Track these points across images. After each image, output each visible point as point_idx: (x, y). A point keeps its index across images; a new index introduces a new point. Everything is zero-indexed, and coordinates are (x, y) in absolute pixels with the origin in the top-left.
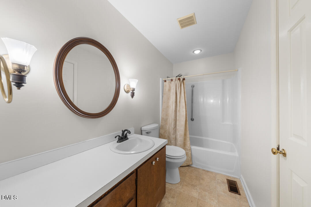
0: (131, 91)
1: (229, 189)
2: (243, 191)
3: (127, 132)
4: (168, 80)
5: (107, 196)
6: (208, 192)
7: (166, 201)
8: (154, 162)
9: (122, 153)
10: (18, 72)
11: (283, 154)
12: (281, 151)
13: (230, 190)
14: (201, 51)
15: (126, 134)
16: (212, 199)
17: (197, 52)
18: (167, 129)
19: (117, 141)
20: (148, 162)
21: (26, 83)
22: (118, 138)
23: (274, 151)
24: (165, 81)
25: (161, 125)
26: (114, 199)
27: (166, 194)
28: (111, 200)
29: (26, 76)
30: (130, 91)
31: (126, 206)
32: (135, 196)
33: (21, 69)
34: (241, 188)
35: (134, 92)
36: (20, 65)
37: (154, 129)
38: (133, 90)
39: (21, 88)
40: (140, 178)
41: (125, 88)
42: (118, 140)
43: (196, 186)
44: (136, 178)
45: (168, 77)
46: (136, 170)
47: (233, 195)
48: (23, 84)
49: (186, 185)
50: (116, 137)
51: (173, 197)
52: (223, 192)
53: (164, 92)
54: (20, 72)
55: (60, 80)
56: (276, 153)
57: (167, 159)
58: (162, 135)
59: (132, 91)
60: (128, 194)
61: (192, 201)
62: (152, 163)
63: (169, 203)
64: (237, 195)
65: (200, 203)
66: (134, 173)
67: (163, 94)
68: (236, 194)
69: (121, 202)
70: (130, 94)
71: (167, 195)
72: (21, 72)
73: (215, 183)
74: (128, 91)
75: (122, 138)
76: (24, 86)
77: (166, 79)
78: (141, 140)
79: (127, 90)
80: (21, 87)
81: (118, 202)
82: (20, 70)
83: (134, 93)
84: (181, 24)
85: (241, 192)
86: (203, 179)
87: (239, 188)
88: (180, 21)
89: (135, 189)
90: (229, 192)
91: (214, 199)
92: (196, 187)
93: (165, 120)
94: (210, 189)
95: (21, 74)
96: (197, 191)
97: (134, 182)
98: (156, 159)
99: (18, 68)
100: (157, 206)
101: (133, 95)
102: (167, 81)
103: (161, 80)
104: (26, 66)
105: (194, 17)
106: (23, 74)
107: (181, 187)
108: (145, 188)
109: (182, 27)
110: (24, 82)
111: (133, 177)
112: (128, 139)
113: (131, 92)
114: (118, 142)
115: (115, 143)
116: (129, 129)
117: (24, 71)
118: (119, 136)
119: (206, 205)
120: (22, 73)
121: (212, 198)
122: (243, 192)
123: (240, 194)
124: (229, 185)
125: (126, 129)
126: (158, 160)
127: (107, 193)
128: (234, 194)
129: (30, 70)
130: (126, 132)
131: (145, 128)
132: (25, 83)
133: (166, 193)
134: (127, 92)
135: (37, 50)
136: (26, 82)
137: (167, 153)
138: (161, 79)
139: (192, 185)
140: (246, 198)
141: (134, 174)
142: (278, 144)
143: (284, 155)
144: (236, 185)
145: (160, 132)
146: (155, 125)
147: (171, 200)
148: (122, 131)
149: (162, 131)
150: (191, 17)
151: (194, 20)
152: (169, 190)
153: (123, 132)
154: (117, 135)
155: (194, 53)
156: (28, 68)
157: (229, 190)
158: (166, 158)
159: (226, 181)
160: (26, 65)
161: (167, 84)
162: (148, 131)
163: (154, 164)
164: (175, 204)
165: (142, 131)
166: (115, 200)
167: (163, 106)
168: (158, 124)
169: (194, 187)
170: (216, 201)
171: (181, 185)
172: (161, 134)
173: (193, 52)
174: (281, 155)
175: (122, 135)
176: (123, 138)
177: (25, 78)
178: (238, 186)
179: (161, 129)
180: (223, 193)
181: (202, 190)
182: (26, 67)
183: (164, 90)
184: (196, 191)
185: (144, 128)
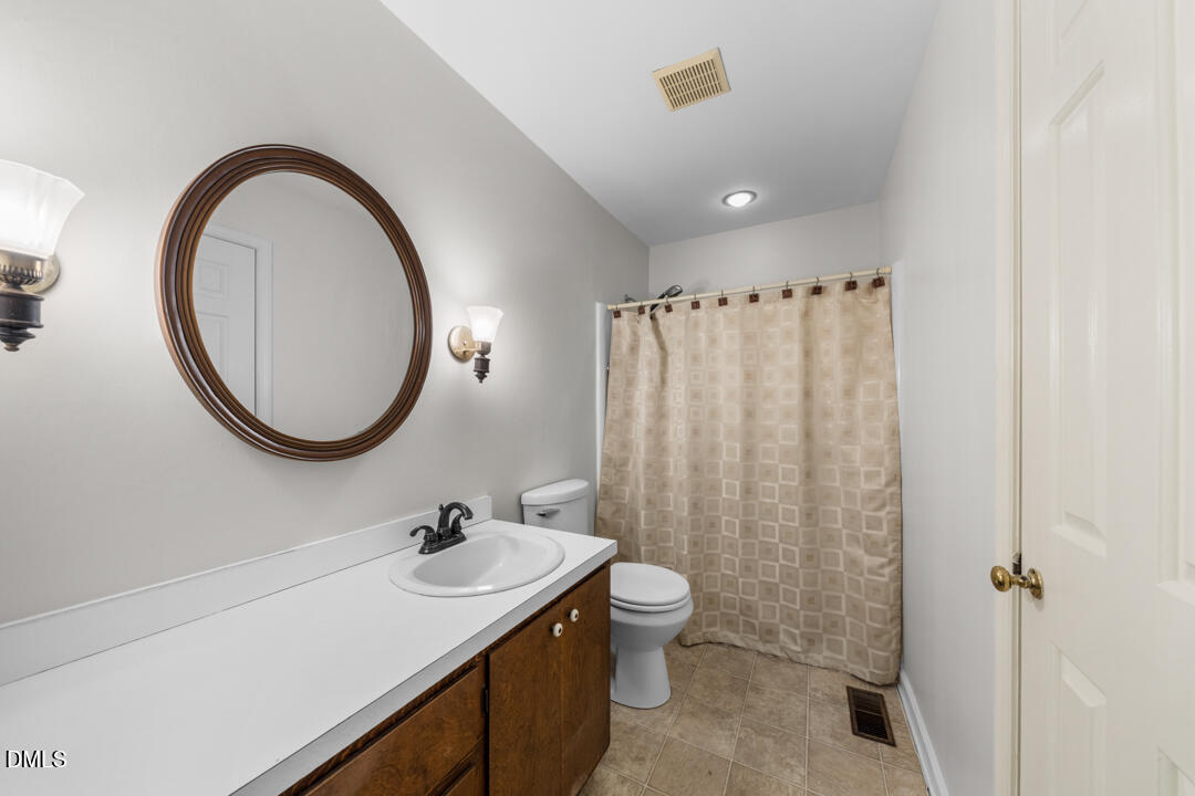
0: (477, 355)
1: (853, 725)
2: (907, 730)
3: (460, 512)
4: (627, 309)
5: (359, 756)
6: (774, 737)
7: (613, 776)
8: (558, 626)
9: (435, 594)
10: (7, 281)
11: (1032, 586)
12: (1024, 578)
13: (856, 727)
14: (754, 195)
15: (456, 521)
16: (788, 764)
17: (739, 201)
18: (626, 502)
19: (419, 547)
20: (534, 626)
21: (40, 327)
22: (425, 537)
23: (999, 575)
24: (617, 314)
25: (602, 485)
26: (391, 766)
27: (611, 746)
28: (378, 769)
29: (42, 299)
30: (473, 354)
31: (444, 790)
32: (479, 757)
33: (19, 270)
34: (899, 718)
35: (487, 356)
36: (13, 257)
37: (570, 501)
38: (486, 349)
39: (19, 346)
40: (503, 688)
41: (454, 343)
42: (425, 544)
43: (729, 715)
44: (484, 686)
45: (628, 300)
46: (485, 656)
47: (869, 745)
48: (30, 330)
49: (693, 714)
50: (413, 533)
51: (640, 760)
52: (831, 736)
53: (611, 357)
54: (16, 285)
55: (182, 315)
56: (1007, 585)
57: (615, 615)
58: (605, 524)
59: (479, 352)
60: (451, 748)
61: (710, 773)
62: (551, 630)
63: (624, 780)
64: (885, 748)
65: (740, 778)
66: (475, 667)
67: (608, 364)
68: (880, 744)
69: (420, 778)
70: (471, 364)
71: (615, 750)
72: (21, 282)
73: (802, 701)
74: (465, 352)
75: (440, 536)
76: (33, 337)
77: (619, 306)
78: (514, 544)
79: (459, 351)
80: (20, 342)
81: (407, 779)
82: (15, 274)
83: (488, 360)
84: (669, 93)
85: (897, 734)
86: (756, 689)
87: (891, 718)
88: (665, 81)
89: (479, 727)
90: (851, 734)
91: (792, 763)
92: (731, 720)
93: (617, 465)
94: (783, 727)
95: (20, 289)
96: (733, 736)
97: (474, 703)
98: (569, 615)
99: (7, 269)
100: (574, 792)
101: (483, 369)
102: (625, 314)
103: (599, 308)
104: (42, 260)
105: (718, 64)
106: (28, 290)
107: (670, 720)
108: (522, 727)
109: (676, 103)
110: (35, 322)
111: (473, 681)
112: (463, 539)
113: (477, 359)
114: (422, 552)
115: (412, 557)
116: (467, 503)
117: (32, 280)
118: (428, 529)
119: (764, 784)
120: (22, 286)
121: (789, 760)
122: (905, 735)
123: (893, 744)
124: (854, 708)
125: (456, 501)
126: (574, 619)
127: (359, 745)
128: (872, 742)
129: (58, 276)
130: (455, 513)
131: (536, 497)
132: (37, 324)
133: (613, 744)
134: (462, 358)
135: (83, 195)
136: (42, 322)
137: (616, 590)
138: (598, 306)
139: (715, 712)
140: (914, 756)
141: (476, 673)
142: (1018, 550)
143: (1037, 590)
144: (883, 710)
145: (599, 510)
146: (577, 486)
147: (629, 769)
148: (441, 508)
149: (606, 510)
150: (709, 65)
151: (721, 74)
152: (625, 732)
153: (445, 511)
154: (418, 526)
155: (728, 205)
156: (52, 268)
157: (853, 729)
158: (612, 609)
159: (845, 693)
160: (41, 257)
161: (623, 324)
162: (546, 508)
163: (557, 634)
164: (646, 786)
165: (522, 507)
166: (393, 771)
167: (609, 411)
168: (587, 480)
169: (723, 717)
170: (803, 771)
171: (672, 712)
172: (601, 519)
173: (724, 200)
174: (1026, 592)
175: (440, 526)
176: (444, 534)
177: (38, 308)
178: (889, 711)
179: (603, 499)
180: (829, 741)
181: (749, 730)
182: (38, 264)
183: (613, 350)
184: (727, 733)
185: (528, 498)
